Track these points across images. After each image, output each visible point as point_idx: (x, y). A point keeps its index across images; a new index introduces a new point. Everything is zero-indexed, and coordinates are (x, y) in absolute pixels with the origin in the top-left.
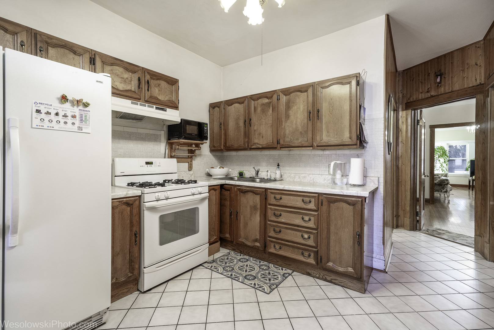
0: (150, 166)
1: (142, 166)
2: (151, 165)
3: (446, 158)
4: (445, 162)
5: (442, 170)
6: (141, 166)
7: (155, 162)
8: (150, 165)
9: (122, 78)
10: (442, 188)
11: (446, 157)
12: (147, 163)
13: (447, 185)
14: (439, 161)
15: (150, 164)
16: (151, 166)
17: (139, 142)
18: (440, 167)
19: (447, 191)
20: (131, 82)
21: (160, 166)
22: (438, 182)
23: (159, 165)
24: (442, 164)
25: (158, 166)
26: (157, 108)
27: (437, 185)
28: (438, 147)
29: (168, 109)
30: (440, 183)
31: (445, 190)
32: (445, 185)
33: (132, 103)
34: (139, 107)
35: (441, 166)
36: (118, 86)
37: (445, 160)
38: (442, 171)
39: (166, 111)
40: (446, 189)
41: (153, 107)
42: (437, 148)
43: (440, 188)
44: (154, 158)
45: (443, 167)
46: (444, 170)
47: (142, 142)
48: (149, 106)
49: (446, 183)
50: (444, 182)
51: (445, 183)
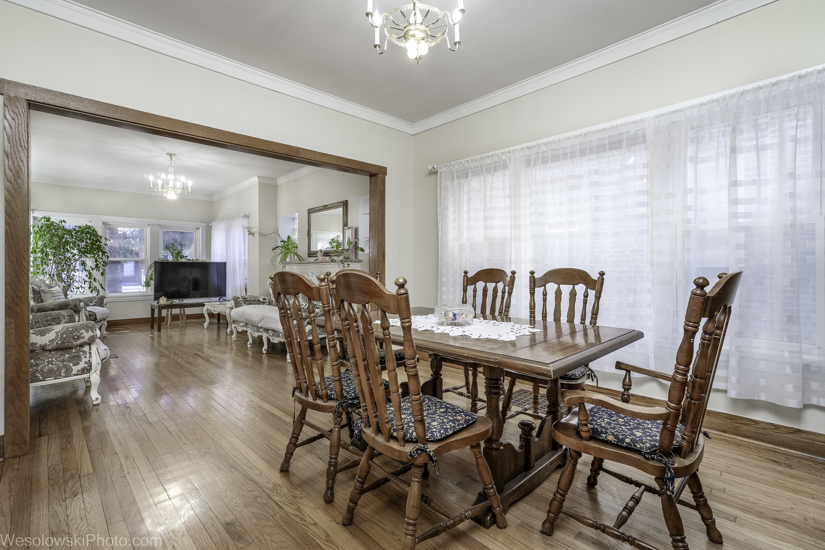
3: (101, 256)
4: (97, 266)
5: (90, 288)
10: (71, 359)
11: (100, 253)
13: (90, 344)
14: (83, 264)
18: (85, 282)
19: (90, 366)
22: (52, 341)
24: (90, 274)
27: (50, 351)
28: (80, 227)
30: (63, 343)
31: (82, 365)
32: (81, 346)
35: (86, 279)
37: (96, 261)
38: (91, 292)
40: (87, 360)
42: (77, 229)
43: (63, 361)
45: (93, 281)
46: (95, 289)
49: (86, 339)
50: (79, 338)
51: (81, 341)
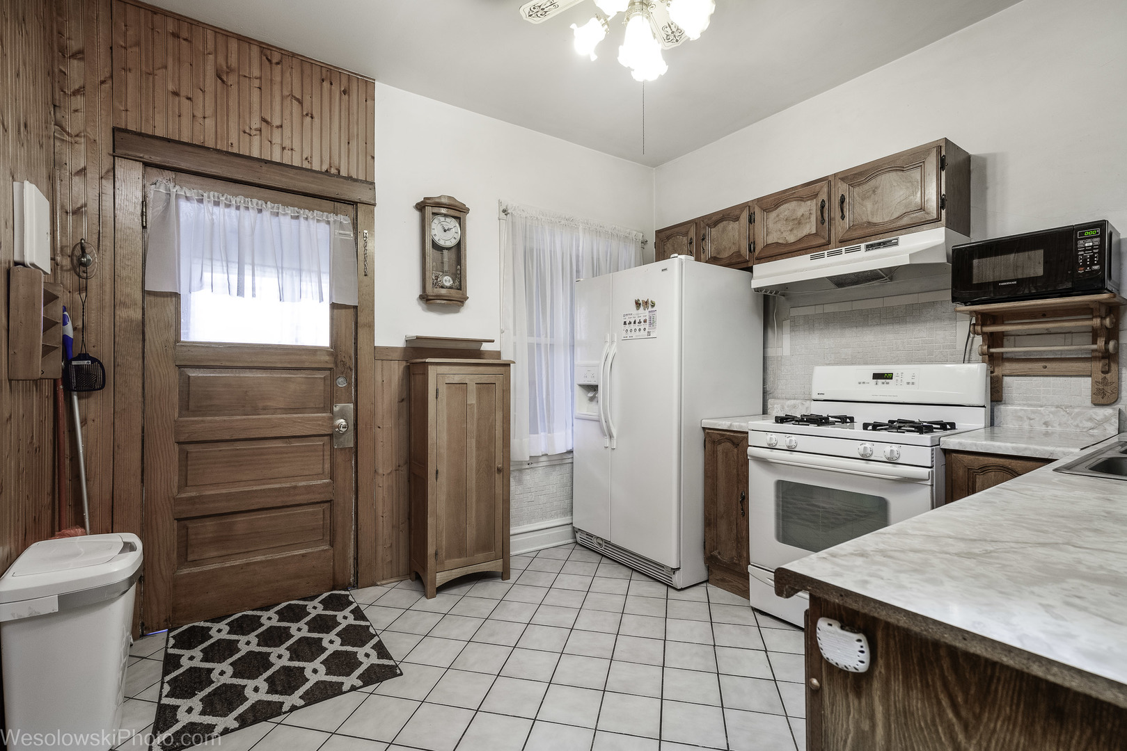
0: (883, 383)
1: (864, 383)
2: (888, 381)
6: (860, 383)
7: (900, 374)
8: (883, 381)
9: (794, 219)
12: (877, 376)
15: (886, 378)
16: (888, 383)
17: (889, 327)
20: (810, 218)
21: (913, 383)
23: (911, 381)
25: (908, 383)
26: (869, 247)
29: (901, 238)
33: (812, 258)
34: (827, 260)
36: (787, 238)
39: (896, 244)
41: (858, 249)
44: (897, 362)
47: (897, 327)
48: (848, 251)
